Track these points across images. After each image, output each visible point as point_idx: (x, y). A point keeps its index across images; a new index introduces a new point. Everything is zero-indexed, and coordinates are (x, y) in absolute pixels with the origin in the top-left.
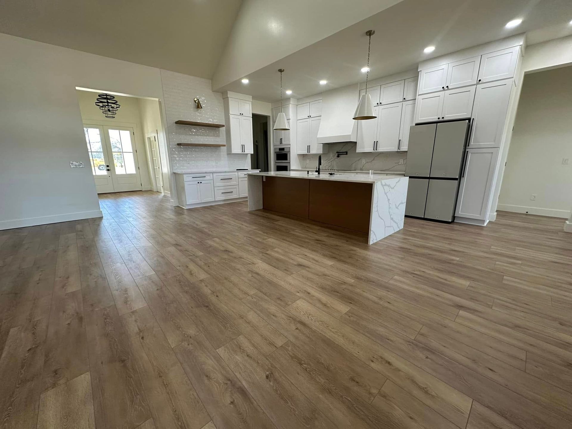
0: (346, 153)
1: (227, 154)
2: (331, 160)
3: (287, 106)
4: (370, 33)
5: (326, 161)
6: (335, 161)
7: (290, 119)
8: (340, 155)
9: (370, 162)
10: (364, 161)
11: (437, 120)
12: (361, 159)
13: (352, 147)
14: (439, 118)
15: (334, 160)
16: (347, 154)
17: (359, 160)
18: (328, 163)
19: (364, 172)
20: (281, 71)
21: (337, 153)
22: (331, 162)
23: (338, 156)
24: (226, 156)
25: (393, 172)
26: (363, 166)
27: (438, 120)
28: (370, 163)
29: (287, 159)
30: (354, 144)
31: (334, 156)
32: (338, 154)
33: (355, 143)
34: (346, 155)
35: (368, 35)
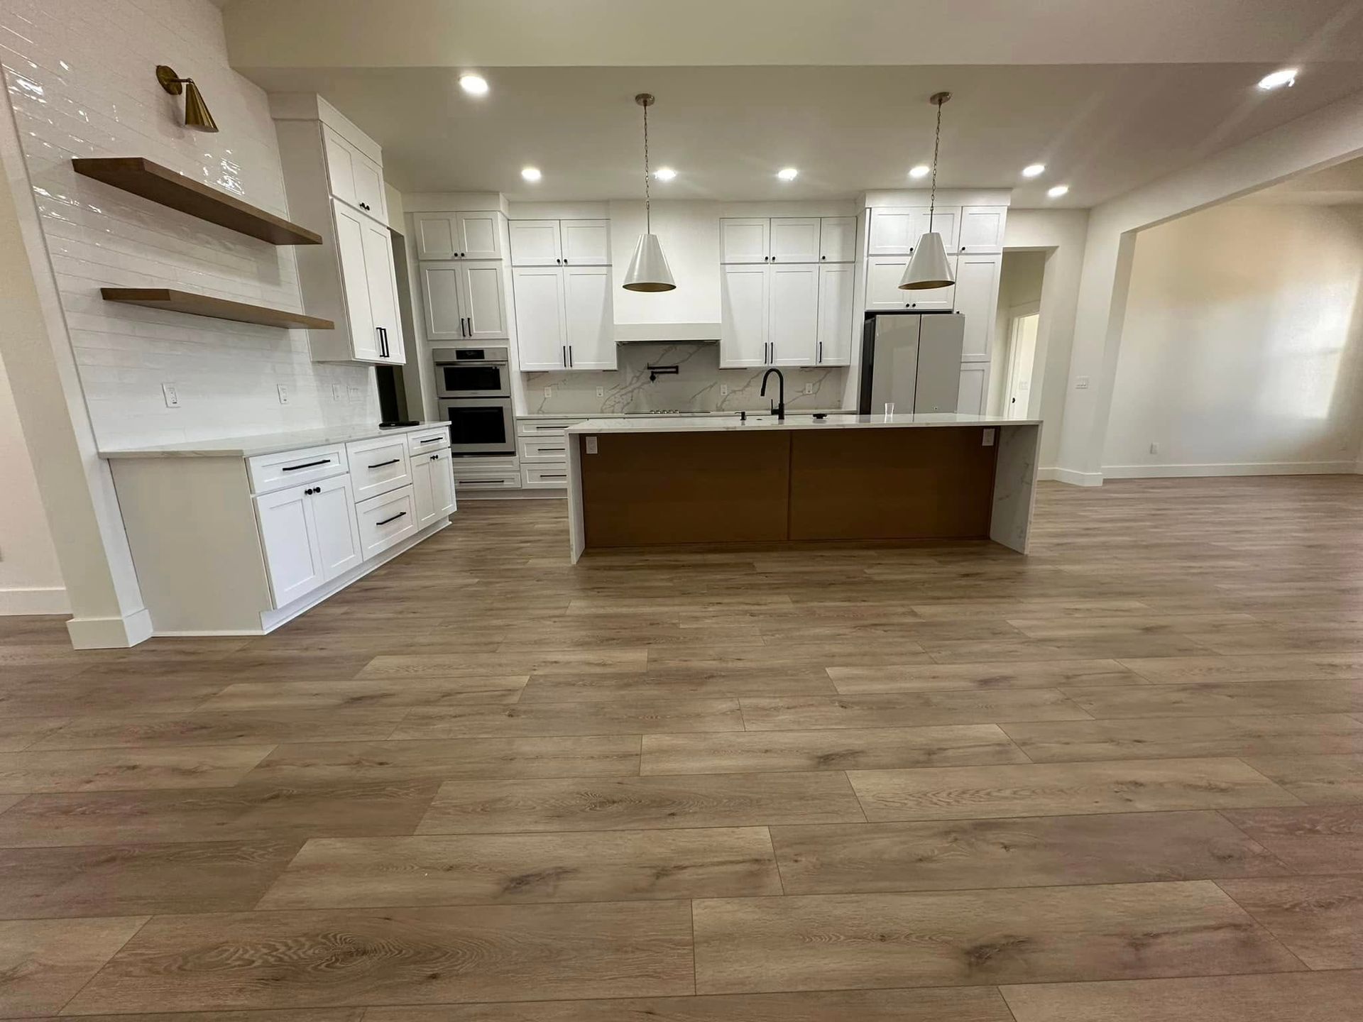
0: (674, 370)
1: (313, 363)
2: (630, 389)
3: (490, 215)
4: (940, 98)
5: (614, 391)
6: (643, 389)
7: (501, 259)
8: (656, 375)
9: (739, 391)
10: (725, 389)
11: (903, 308)
12: (716, 383)
13: (691, 355)
14: (908, 305)
15: (639, 388)
16: (677, 372)
17: (712, 386)
18: (621, 396)
19: (726, 413)
20: (645, 99)
21: (649, 368)
22: (632, 391)
23: (653, 378)
24: (309, 369)
25: (800, 411)
26: (724, 401)
27: (906, 308)
28: (741, 393)
29: (498, 387)
30: (709, 348)
31: (638, 377)
32: (653, 373)
33: (714, 344)
34: (675, 374)
35: (935, 104)
